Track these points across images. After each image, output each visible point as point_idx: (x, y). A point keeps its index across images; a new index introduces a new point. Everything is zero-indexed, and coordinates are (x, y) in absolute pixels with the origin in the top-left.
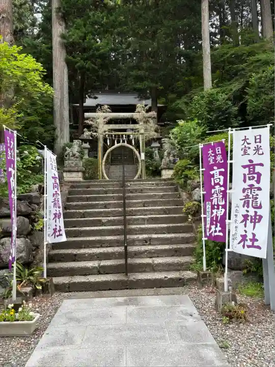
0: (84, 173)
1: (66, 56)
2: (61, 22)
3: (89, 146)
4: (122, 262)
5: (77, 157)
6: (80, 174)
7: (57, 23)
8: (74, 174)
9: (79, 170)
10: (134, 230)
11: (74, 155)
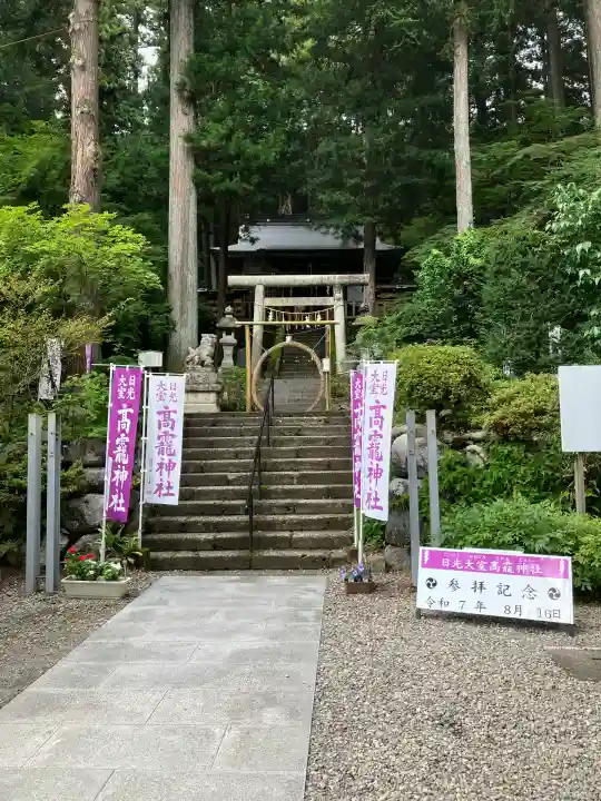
0: (219, 393)
1: (195, 170)
2: (187, 110)
3: (235, 341)
4: (247, 534)
5: (207, 366)
6: (213, 397)
7: (180, 112)
8: (201, 397)
9: (210, 389)
10: (275, 492)
11: (202, 363)
